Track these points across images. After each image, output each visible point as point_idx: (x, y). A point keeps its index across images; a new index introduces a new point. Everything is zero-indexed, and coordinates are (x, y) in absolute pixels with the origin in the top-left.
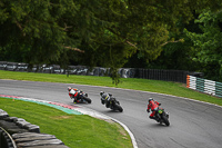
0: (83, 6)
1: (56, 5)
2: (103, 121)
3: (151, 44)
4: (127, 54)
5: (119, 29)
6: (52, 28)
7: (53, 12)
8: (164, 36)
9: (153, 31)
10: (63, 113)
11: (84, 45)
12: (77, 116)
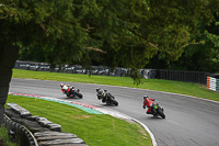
0: (105, 7)
1: (79, 6)
2: (124, 121)
3: (172, 45)
4: (148, 56)
5: (140, 30)
6: (74, 29)
7: (76, 13)
8: (185, 37)
9: (174, 32)
10: (84, 113)
11: (106, 45)
12: (97, 116)
